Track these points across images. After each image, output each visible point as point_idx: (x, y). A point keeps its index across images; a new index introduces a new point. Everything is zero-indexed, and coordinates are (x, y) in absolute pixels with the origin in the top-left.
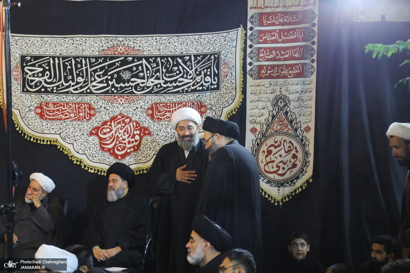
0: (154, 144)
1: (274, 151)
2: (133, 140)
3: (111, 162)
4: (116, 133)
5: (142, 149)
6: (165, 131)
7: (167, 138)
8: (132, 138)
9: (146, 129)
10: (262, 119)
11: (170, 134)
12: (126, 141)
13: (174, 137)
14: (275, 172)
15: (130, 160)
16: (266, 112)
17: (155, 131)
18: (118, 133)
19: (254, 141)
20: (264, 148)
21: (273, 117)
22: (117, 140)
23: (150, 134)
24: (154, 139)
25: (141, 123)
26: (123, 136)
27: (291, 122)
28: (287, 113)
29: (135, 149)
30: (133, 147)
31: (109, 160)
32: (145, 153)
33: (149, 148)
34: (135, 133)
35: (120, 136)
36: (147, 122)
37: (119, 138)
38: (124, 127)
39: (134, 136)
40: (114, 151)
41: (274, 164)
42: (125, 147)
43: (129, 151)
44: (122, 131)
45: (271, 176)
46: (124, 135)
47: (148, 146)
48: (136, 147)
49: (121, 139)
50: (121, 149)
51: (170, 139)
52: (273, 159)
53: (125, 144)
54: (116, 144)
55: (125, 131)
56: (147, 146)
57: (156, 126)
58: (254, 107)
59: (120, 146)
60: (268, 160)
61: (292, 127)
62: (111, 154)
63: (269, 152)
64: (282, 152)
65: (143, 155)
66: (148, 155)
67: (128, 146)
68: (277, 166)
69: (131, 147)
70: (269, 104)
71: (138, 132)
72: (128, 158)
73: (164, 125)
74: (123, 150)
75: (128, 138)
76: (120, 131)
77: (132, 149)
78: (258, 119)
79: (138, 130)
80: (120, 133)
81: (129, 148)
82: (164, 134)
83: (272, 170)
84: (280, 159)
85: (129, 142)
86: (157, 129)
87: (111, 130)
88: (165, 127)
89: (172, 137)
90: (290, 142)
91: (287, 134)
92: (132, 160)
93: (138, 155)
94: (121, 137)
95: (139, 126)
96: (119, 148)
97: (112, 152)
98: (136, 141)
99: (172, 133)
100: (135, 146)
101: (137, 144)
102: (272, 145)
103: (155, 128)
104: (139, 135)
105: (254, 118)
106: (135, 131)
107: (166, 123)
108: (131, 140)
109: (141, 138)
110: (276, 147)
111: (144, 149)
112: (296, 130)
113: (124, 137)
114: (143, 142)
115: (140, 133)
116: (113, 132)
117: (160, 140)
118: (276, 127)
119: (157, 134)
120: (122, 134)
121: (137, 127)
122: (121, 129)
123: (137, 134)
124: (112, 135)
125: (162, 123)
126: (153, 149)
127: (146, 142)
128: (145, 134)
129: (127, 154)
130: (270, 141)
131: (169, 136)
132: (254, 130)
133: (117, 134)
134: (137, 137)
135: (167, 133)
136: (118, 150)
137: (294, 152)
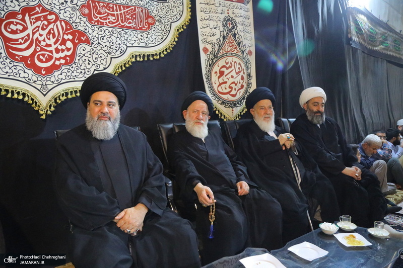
0: (95, 56)
1: (226, 72)
2: (63, 47)
3: (30, 77)
4: (34, 33)
5: (77, 61)
6: (110, 40)
7: (112, 50)
8: (61, 44)
9: (82, 34)
10: (214, 39)
11: (115, 45)
12: (53, 48)
13: (120, 50)
14: (228, 93)
15: (60, 77)
16: (217, 32)
17: (96, 39)
18: (38, 33)
19: (207, 61)
20: (216, 69)
21: (224, 38)
22: (37, 45)
23: (88, 41)
24: (95, 49)
25: (74, 24)
26: (46, 40)
27: (239, 44)
28: (235, 35)
29: (67, 60)
30: (64, 58)
31: (26, 75)
32: (82, 68)
33: (87, 61)
34: (66, 37)
35: (41, 39)
36: (82, 25)
37: (40, 42)
38: (47, 26)
39: (64, 42)
40: (32, 61)
41: (227, 85)
42: (51, 58)
43: (57, 63)
44: (44, 33)
45: (225, 97)
46: (49, 39)
47: (87, 58)
48: (68, 58)
49: (43, 44)
50: (44, 60)
51: (114, 51)
52: (226, 80)
53: (51, 52)
54: (35, 52)
55: (49, 33)
56: (84, 58)
57: (96, 32)
58: (205, 26)
59: (43, 55)
60: (221, 80)
61: (240, 49)
62: (28, 66)
63: (222, 73)
64: (233, 73)
65: (79, 71)
66: (86, 70)
67: (56, 55)
68: (230, 87)
69: (61, 58)
70: (220, 24)
71: (70, 37)
72: (56, 74)
73: (107, 31)
74: (47, 61)
75: (55, 43)
76: (41, 32)
77: (63, 61)
78: (209, 39)
79: (70, 33)
80: (41, 35)
81: (59, 59)
82: (108, 44)
83: (225, 91)
84: (232, 80)
85: (57, 51)
86: (97, 36)
87: (25, 29)
88: (108, 34)
89: (117, 49)
90: (239, 64)
91: (236, 56)
92: (63, 76)
93: (73, 69)
94: (44, 40)
95: (71, 28)
96: (41, 57)
97: (29, 63)
98: (68, 50)
99: (117, 43)
100: (66, 56)
101: (69, 53)
102: (224, 67)
103: (95, 34)
104: (72, 41)
105: (205, 37)
106: (65, 35)
107: (110, 29)
108: (60, 48)
109: (75, 45)
110: (227, 68)
111: (81, 62)
112: (243, 52)
113: (48, 42)
114: (78, 52)
115: (74, 39)
116: (29, 31)
117: (102, 52)
118: (227, 48)
119: (99, 43)
120: (44, 36)
121: (67, 30)
122: (43, 29)
123: (69, 39)
124: (28, 35)
125: (105, 28)
126: (93, 63)
127: (83, 52)
128: (81, 41)
129: (55, 68)
130: (222, 62)
131: (114, 48)
132: (206, 50)
133: (36, 35)
134: (69, 44)
135: (111, 44)
136: (41, 61)
137: (242, 73)
